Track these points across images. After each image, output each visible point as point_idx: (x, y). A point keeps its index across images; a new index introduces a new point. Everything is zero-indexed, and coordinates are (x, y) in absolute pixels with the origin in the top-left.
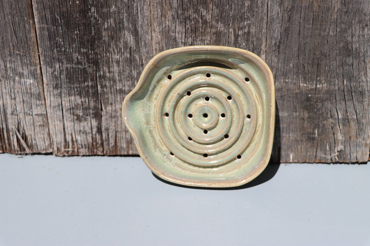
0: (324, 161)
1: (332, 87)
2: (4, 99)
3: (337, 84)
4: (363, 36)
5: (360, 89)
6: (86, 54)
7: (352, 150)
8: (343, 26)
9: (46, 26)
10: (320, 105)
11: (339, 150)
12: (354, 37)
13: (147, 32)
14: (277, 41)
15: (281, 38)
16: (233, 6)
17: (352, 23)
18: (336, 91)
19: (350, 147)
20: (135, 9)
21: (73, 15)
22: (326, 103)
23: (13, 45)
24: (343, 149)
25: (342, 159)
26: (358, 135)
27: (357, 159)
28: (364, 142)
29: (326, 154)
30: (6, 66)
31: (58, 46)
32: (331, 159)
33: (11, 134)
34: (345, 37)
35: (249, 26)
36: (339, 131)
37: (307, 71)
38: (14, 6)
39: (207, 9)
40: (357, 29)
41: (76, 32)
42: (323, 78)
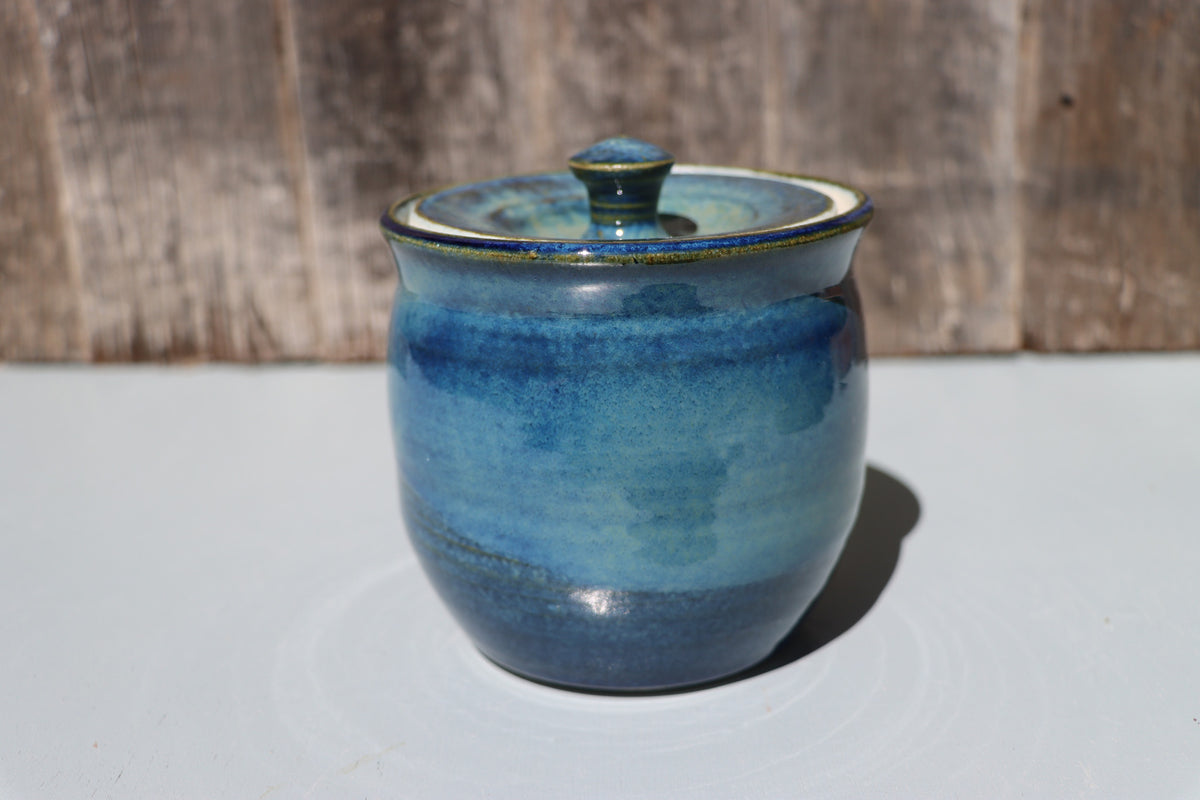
5: (983, 182)
13: (521, 77)
14: (800, 83)
15: (807, 78)
17: (951, 36)
18: (932, 187)
21: (367, 47)
22: (912, 217)
24: (961, 322)
26: (990, 286)
34: (940, 69)
39: (645, 16)
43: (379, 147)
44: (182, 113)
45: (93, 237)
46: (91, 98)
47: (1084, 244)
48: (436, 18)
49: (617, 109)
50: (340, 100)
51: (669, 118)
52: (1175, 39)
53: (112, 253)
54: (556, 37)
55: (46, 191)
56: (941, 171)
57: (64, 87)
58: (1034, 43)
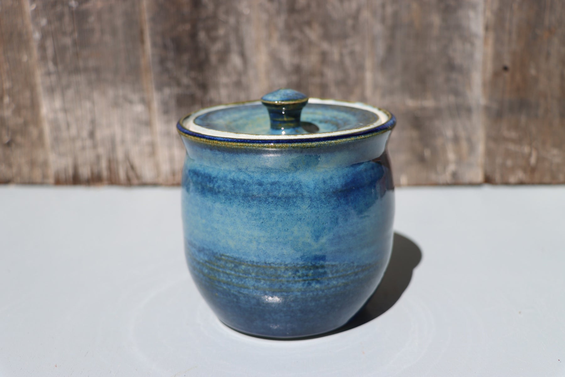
1: (439, 104)
3: (443, 101)
5: (467, 105)
7: (464, 170)
8: (444, 42)
9: (157, 51)
11: (452, 170)
12: (456, 53)
14: (382, 59)
15: (385, 57)
17: (452, 38)
18: (443, 107)
21: (183, 41)
22: (434, 121)
24: (456, 170)
26: (470, 153)
27: (471, 179)
34: (447, 53)
37: (411, 88)
39: (311, 28)
43: (188, 87)
44: (97, 70)
45: (56, 127)
46: (55, 63)
47: (513, 134)
48: (214, 28)
49: (297, 69)
50: (170, 65)
51: (322, 74)
52: (556, 41)
53: (64, 134)
54: (270, 37)
55: (34, 106)
56: (448, 100)
57: (44, 58)
58: (491, 41)
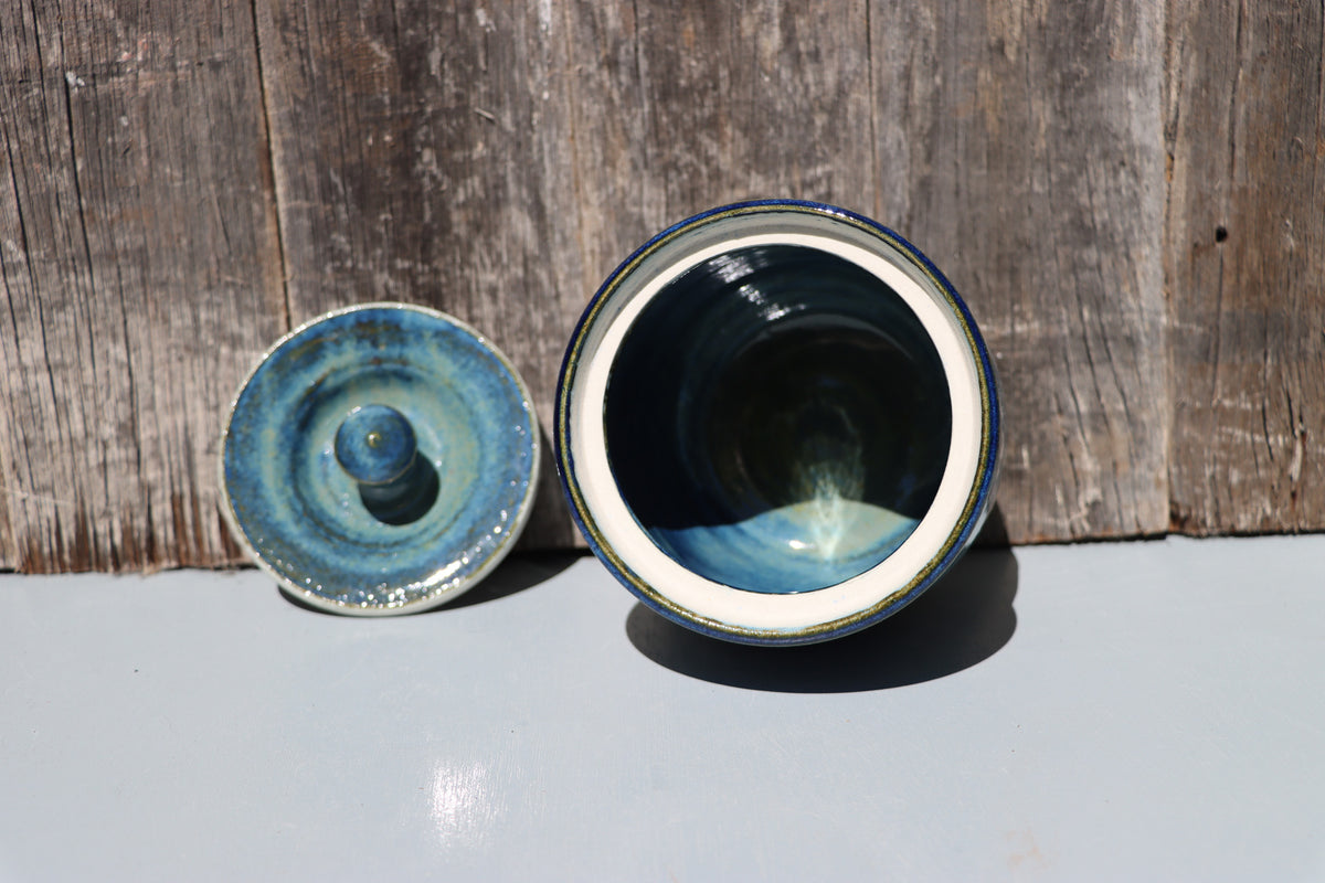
0: (1052, 537)
1: (1054, 330)
2: (189, 409)
3: (1067, 322)
4: (1118, 191)
5: (1126, 331)
6: (409, 275)
7: (1124, 501)
8: (1064, 167)
9: (305, 205)
10: (1027, 380)
11: (1090, 499)
12: (1095, 195)
13: (567, 208)
14: (904, 215)
15: (913, 207)
16: (786, 130)
17: (1085, 159)
18: (1064, 338)
19: (1117, 492)
20: (535, 149)
21: (375, 173)
22: (1042, 374)
23: (218, 261)
24: (1100, 498)
25: (1101, 526)
26: (1134, 457)
27: (1138, 525)
28: (1151, 476)
29: (1055, 516)
30: (196, 319)
31: (335, 255)
32: (1072, 530)
33: (203, 508)
34: (1072, 196)
35: (829, 177)
36: (1084, 448)
37: (984, 289)
38: (223, 158)
39: (719, 138)
40: (1099, 174)
41: (383, 217)
42: (1028, 308)
44: (141, 258)
48: (464, 140)
56: (1079, 318)
